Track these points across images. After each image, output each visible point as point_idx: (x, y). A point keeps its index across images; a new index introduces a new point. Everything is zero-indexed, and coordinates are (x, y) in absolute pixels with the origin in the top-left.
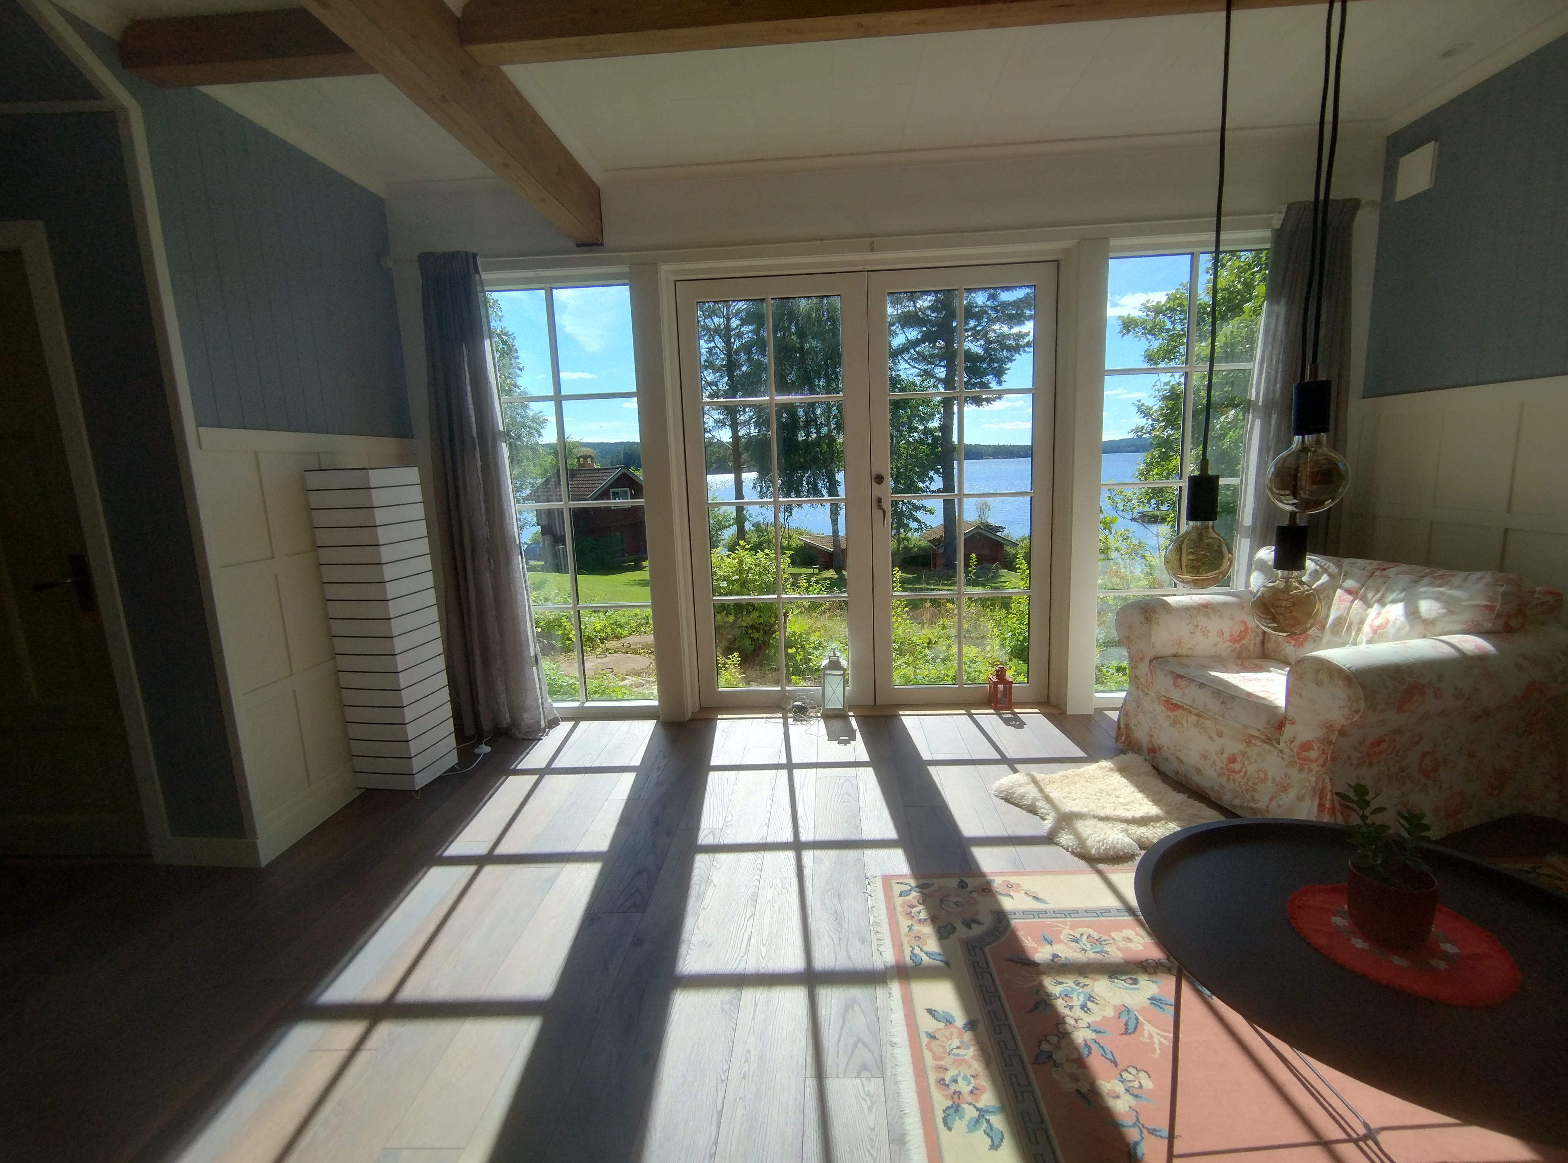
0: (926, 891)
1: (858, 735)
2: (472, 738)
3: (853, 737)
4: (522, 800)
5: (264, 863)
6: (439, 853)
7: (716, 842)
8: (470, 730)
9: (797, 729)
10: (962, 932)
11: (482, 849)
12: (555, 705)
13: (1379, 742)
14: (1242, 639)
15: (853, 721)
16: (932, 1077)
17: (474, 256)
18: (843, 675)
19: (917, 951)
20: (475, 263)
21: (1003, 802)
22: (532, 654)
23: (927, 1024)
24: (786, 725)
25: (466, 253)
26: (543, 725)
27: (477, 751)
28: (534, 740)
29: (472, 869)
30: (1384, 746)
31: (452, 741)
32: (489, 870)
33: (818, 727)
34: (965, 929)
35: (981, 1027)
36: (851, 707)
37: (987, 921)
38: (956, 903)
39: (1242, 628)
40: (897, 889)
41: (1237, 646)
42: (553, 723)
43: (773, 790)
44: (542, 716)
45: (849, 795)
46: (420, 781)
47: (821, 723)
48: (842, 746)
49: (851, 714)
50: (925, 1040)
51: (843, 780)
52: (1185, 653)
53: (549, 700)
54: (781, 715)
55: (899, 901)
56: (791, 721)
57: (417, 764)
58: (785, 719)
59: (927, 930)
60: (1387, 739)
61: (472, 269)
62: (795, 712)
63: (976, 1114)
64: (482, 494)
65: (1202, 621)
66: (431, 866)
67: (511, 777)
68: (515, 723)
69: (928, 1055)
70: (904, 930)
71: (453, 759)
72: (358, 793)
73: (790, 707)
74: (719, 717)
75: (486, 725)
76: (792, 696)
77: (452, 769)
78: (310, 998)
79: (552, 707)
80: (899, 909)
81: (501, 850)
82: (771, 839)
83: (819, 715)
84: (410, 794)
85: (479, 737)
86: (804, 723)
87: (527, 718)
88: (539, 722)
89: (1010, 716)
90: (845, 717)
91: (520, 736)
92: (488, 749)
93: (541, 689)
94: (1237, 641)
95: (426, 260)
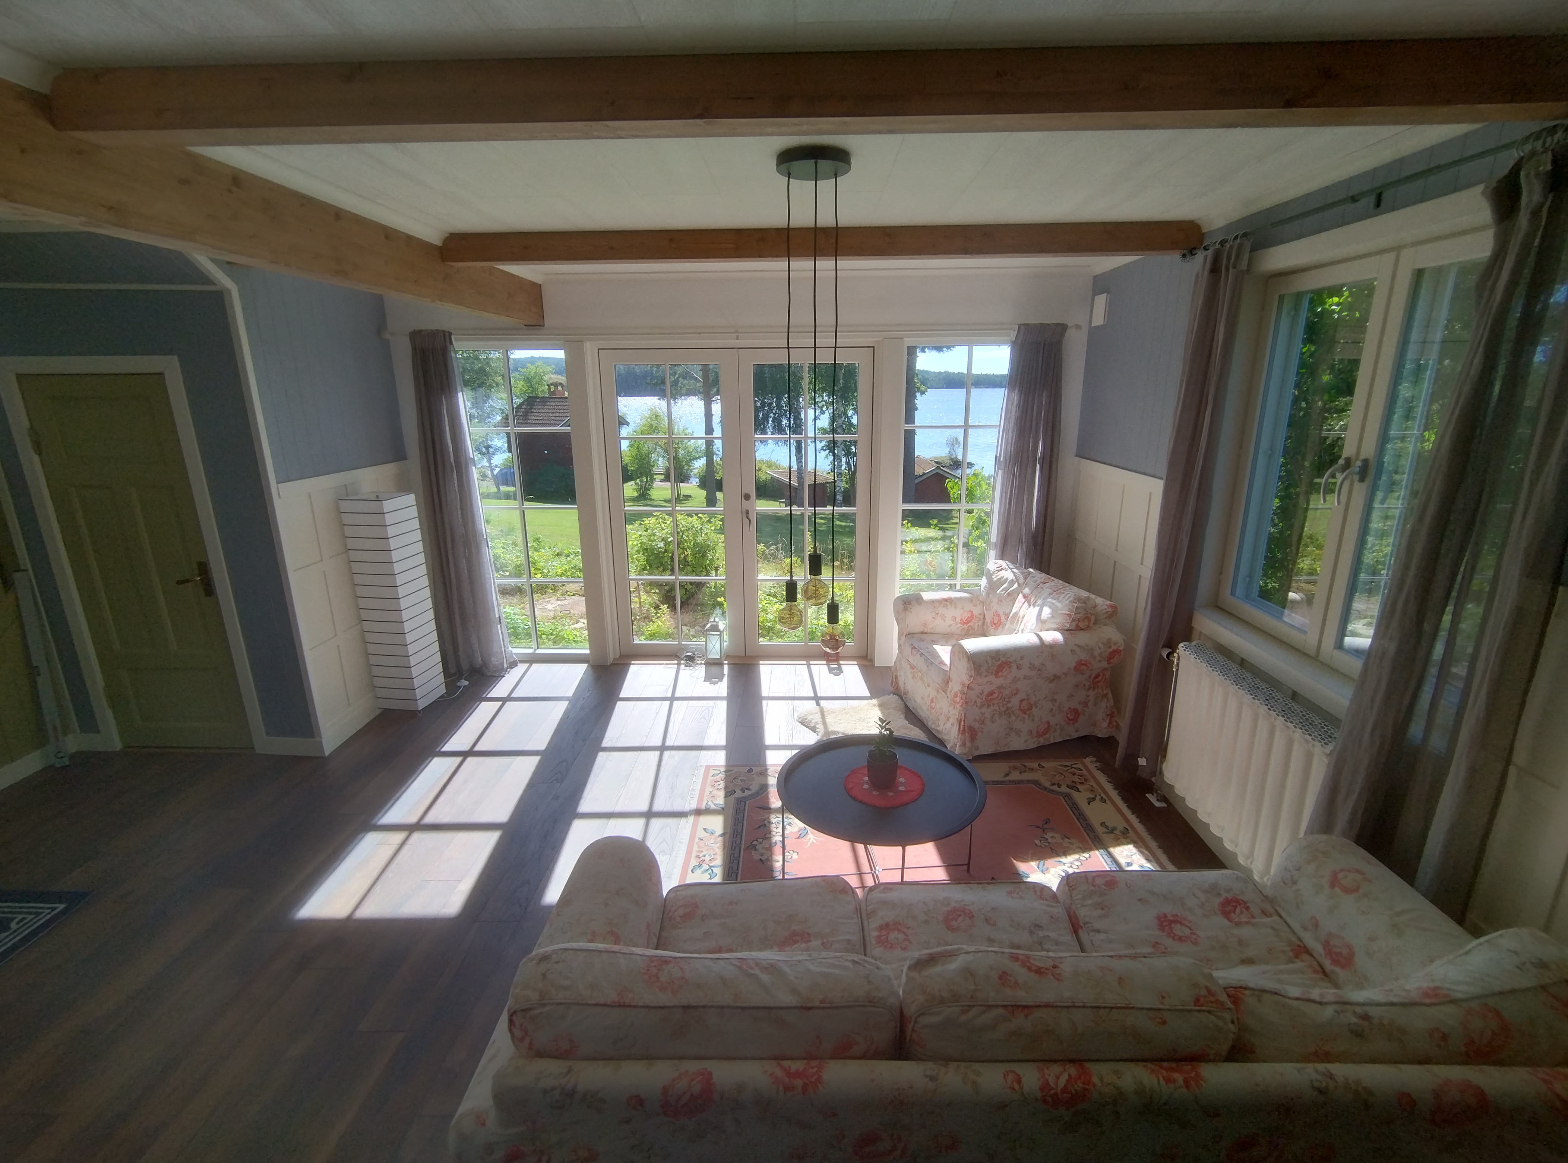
0: (728, 774)
1: (725, 679)
2: (454, 674)
3: (721, 678)
4: (489, 719)
5: (327, 753)
6: (438, 749)
7: (612, 746)
8: (453, 669)
9: (686, 673)
10: (740, 793)
11: (466, 747)
12: (515, 651)
13: (991, 693)
14: (970, 622)
15: (726, 667)
16: (694, 854)
17: (450, 334)
18: (720, 635)
19: (710, 803)
20: (450, 339)
21: (799, 724)
22: (497, 616)
23: (700, 833)
24: (678, 669)
25: (444, 332)
26: (505, 666)
27: (459, 684)
28: (500, 676)
29: (459, 759)
30: (995, 696)
31: (441, 679)
32: (470, 760)
33: (700, 670)
34: (741, 792)
35: (727, 836)
36: (728, 657)
37: (754, 788)
38: (741, 780)
39: (969, 615)
40: (712, 772)
41: (966, 626)
42: (513, 665)
43: (657, 714)
44: (505, 660)
45: (705, 719)
46: (421, 705)
47: (704, 667)
48: (712, 686)
49: (726, 662)
50: (697, 840)
51: (704, 709)
52: (929, 631)
53: (510, 648)
54: (676, 662)
55: (710, 779)
56: (682, 666)
57: (419, 693)
58: (679, 664)
59: (722, 794)
60: (996, 691)
61: (448, 344)
62: (686, 660)
63: (708, 867)
64: (458, 502)
65: (942, 610)
66: (434, 757)
67: (483, 703)
68: (485, 664)
69: (695, 848)
70: (707, 792)
71: (442, 690)
72: (378, 712)
73: (682, 657)
74: (633, 662)
75: (465, 666)
76: (685, 648)
77: (442, 696)
78: (374, 822)
79: (512, 653)
80: (709, 782)
81: (478, 748)
82: (646, 745)
83: (703, 662)
84: (414, 714)
85: (459, 674)
86: (691, 668)
87: (494, 660)
88: (503, 663)
89: (836, 666)
90: (721, 664)
91: (489, 674)
92: (467, 683)
93: (503, 641)
94: (965, 623)
95: (415, 336)
